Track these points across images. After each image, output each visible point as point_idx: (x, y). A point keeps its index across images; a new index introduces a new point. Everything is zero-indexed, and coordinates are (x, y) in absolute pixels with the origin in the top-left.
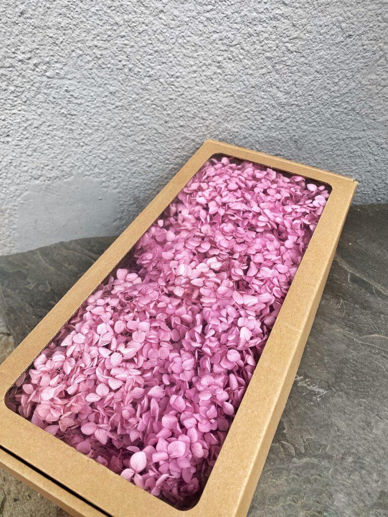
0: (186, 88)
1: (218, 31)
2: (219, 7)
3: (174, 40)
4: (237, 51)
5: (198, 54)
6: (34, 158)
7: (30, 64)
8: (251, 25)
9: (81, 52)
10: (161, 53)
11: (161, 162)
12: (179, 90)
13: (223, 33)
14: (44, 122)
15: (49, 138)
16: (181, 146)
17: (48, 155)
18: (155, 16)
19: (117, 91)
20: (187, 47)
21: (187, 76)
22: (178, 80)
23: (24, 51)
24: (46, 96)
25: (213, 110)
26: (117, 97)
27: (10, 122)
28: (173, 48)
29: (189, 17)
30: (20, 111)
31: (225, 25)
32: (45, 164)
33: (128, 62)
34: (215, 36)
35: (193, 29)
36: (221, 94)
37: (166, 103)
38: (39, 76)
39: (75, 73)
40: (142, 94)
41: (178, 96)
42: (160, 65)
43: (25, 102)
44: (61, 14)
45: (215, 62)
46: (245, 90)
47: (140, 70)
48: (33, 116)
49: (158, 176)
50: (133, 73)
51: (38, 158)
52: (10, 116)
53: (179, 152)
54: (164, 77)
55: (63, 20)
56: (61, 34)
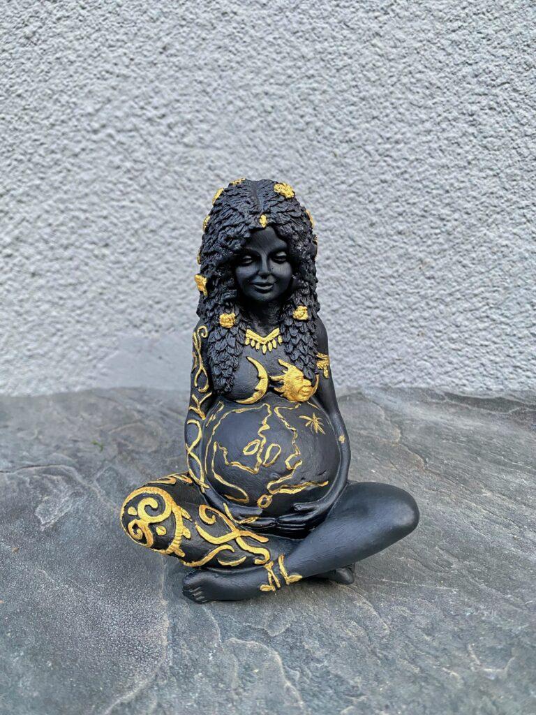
0: (412, 162)
1: (470, 62)
2: (474, 24)
3: (394, 79)
4: (505, 95)
5: (435, 101)
6: (141, 287)
7: (162, 124)
8: (529, 50)
9: (242, 104)
10: (371, 102)
11: (356, 304)
12: (399, 164)
13: (480, 64)
14: (166, 222)
15: (170, 251)
16: (397, 271)
17: (164, 283)
18: (365, 42)
19: (292, 168)
20: (415, 90)
21: (414, 139)
22: (399, 147)
23: (156, 105)
24: (176, 177)
25: (460, 201)
26: (290, 179)
27: (115, 221)
28: (391, 93)
29: (421, 41)
30: (132, 202)
31: (484, 51)
32: (157, 300)
33: (315, 119)
34: (467, 70)
35: (427, 60)
36: (475, 172)
37: (374, 190)
38: (172, 144)
39: (229, 137)
40: (334, 173)
41: (397, 176)
42: (367, 122)
43: (144, 187)
44: (220, 47)
45: (464, 114)
46: (521, 164)
47: (334, 131)
48: (151, 212)
49: (348, 332)
50: (321, 136)
51: (146, 288)
52: (117, 211)
53: (392, 284)
54: (374, 142)
55: (223, 56)
56: (217, 78)
